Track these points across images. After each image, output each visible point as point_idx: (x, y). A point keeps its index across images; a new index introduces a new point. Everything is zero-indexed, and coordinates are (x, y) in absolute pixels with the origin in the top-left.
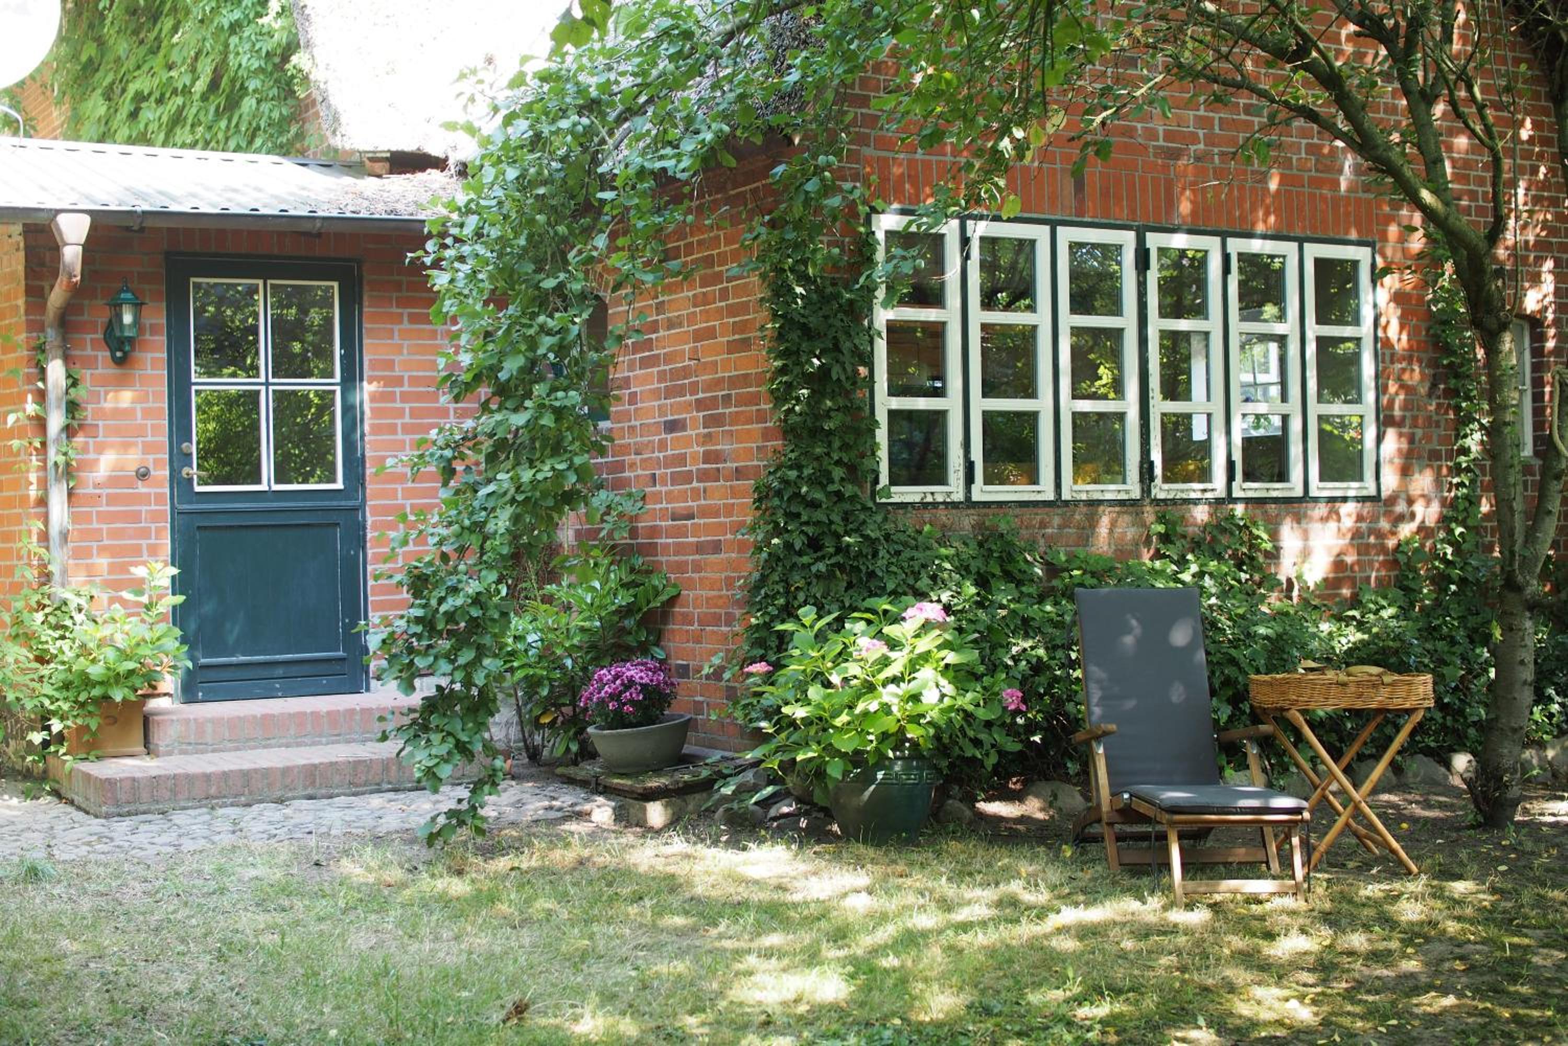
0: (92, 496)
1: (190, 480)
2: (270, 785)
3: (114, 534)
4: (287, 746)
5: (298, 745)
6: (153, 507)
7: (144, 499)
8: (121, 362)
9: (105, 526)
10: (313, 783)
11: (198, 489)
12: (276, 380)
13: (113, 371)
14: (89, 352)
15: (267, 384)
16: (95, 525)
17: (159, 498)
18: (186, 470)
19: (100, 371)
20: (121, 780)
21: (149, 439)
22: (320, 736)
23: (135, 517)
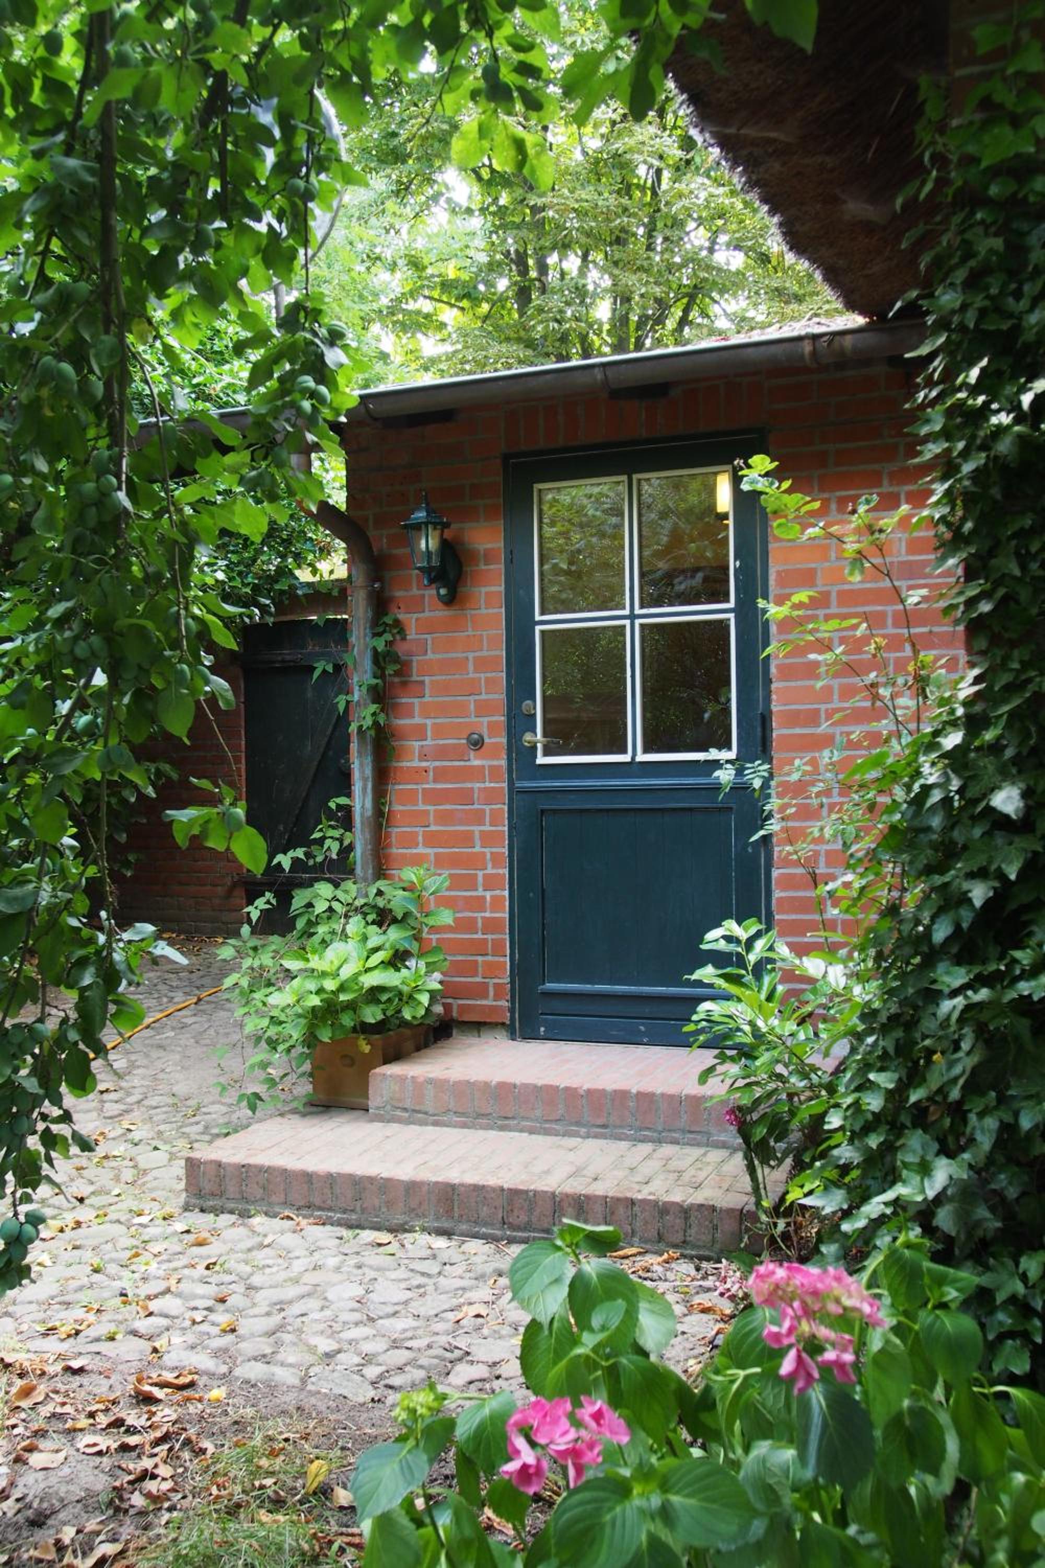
0: (417, 770)
1: (534, 748)
2: (389, 1204)
3: (444, 817)
4: (532, 1131)
5: (547, 1132)
6: (487, 784)
7: (476, 774)
8: (451, 600)
9: (431, 808)
10: (449, 1212)
11: (541, 760)
12: (645, 611)
13: (442, 613)
14: (415, 591)
15: (632, 617)
16: (422, 807)
17: (494, 773)
18: (528, 737)
19: (427, 614)
20: (205, 1163)
21: (484, 697)
22: (578, 1124)
23: (466, 797)
